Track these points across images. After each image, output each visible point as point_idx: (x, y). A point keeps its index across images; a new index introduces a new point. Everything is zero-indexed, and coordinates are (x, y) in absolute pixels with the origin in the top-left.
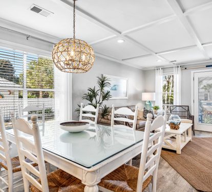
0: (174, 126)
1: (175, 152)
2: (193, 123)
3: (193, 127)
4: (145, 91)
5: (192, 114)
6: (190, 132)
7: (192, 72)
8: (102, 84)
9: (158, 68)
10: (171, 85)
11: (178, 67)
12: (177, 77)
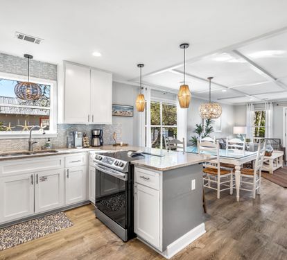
0: (268, 154)
1: (268, 172)
2: (285, 153)
3: (284, 157)
4: (236, 125)
5: (284, 146)
6: (281, 160)
7: (284, 108)
8: (208, 122)
9: (249, 104)
10: (260, 117)
11: (269, 103)
12: (269, 112)
